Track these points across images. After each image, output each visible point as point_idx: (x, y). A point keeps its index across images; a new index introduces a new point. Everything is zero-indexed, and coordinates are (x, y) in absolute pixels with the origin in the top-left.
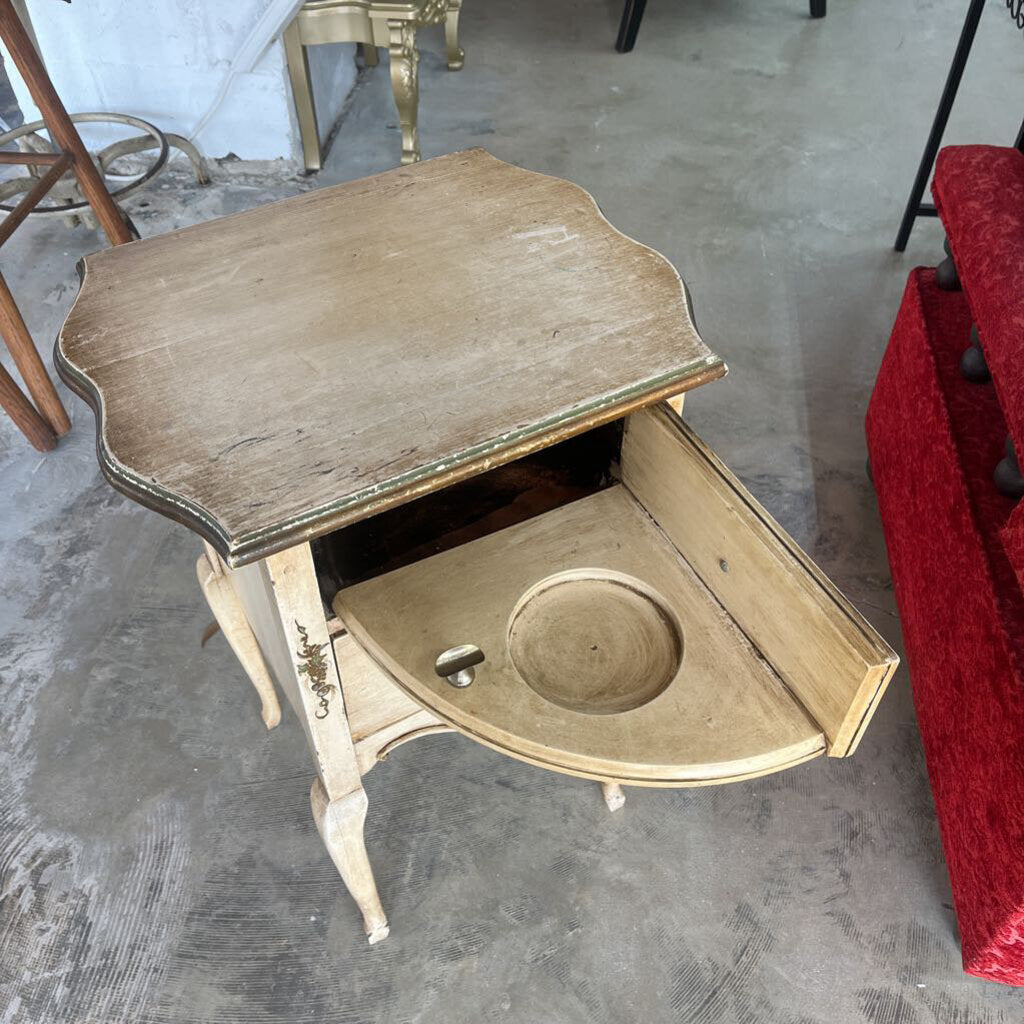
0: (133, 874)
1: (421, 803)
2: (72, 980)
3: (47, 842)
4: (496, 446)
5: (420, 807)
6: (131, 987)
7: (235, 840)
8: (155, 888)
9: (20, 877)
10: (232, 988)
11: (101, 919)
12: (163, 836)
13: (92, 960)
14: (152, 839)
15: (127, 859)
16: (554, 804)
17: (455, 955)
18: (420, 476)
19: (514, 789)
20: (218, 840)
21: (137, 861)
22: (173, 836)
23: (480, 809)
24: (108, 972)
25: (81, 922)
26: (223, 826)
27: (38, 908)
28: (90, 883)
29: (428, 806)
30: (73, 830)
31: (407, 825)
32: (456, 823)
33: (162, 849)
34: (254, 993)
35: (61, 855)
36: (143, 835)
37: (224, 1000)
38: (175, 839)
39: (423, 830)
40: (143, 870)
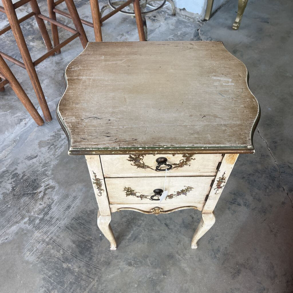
0: (66, 201)
1: (142, 219)
2: (42, 220)
3: (52, 183)
4: (161, 149)
5: (141, 220)
6: (53, 229)
7: (92, 204)
8: (69, 207)
9: (42, 189)
10: (74, 242)
11: (54, 208)
12: (77, 195)
13: (47, 218)
14: (74, 194)
15: (66, 196)
17: (130, 264)
18: (133, 149)
19: (168, 228)
20: (89, 202)
21: (68, 198)
22: (79, 196)
23: (156, 229)
24: (49, 222)
25: (49, 207)
26: (91, 200)
27: (43, 198)
28: (56, 198)
29: (143, 221)
30: (58, 183)
31: (135, 223)
32: (148, 229)
33: (75, 198)
34: (78, 246)
35: (53, 188)
36: (73, 192)
37: (71, 244)
38: (79, 197)
39: (139, 226)
40: (68, 201)
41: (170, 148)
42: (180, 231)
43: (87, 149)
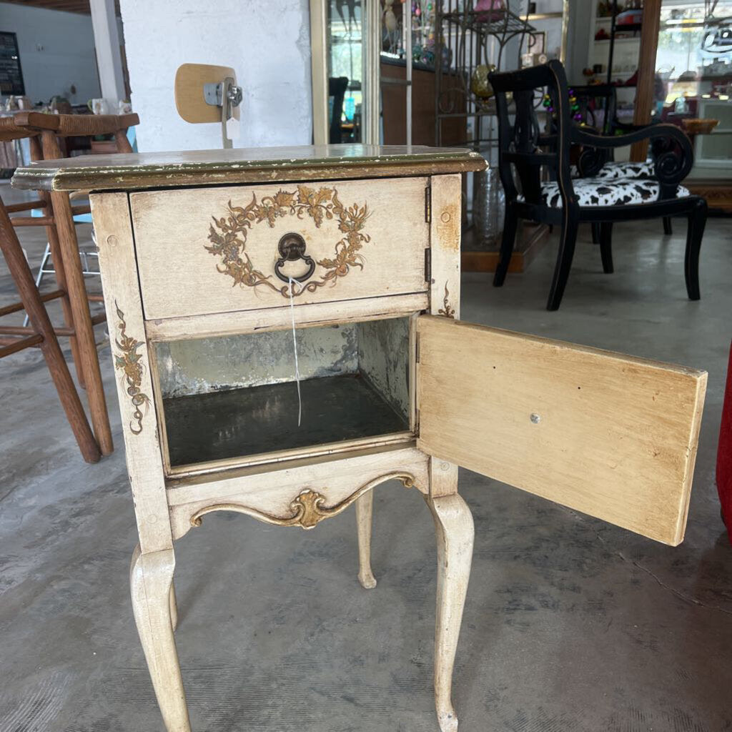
0: (9, 718)
1: (270, 703)
4: (284, 164)
5: (268, 706)
7: (102, 707)
12: (45, 695)
14: (37, 696)
15: (10, 707)
16: (390, 722)
18: (217, 167)
19: (356, 705)
20: (88, 705)
21: (17, 709)
22: (53, 697)
23: (320, 715)
26: (96, 696)
29: (274, 706)
31: (251, 718)
32: (295, 723)
33: (39, 704)
36: (30, 693)
38: (53, 700)
40: (17, 717)
41: (306, 163)
42: (395, 702)
43: (101, 172)
